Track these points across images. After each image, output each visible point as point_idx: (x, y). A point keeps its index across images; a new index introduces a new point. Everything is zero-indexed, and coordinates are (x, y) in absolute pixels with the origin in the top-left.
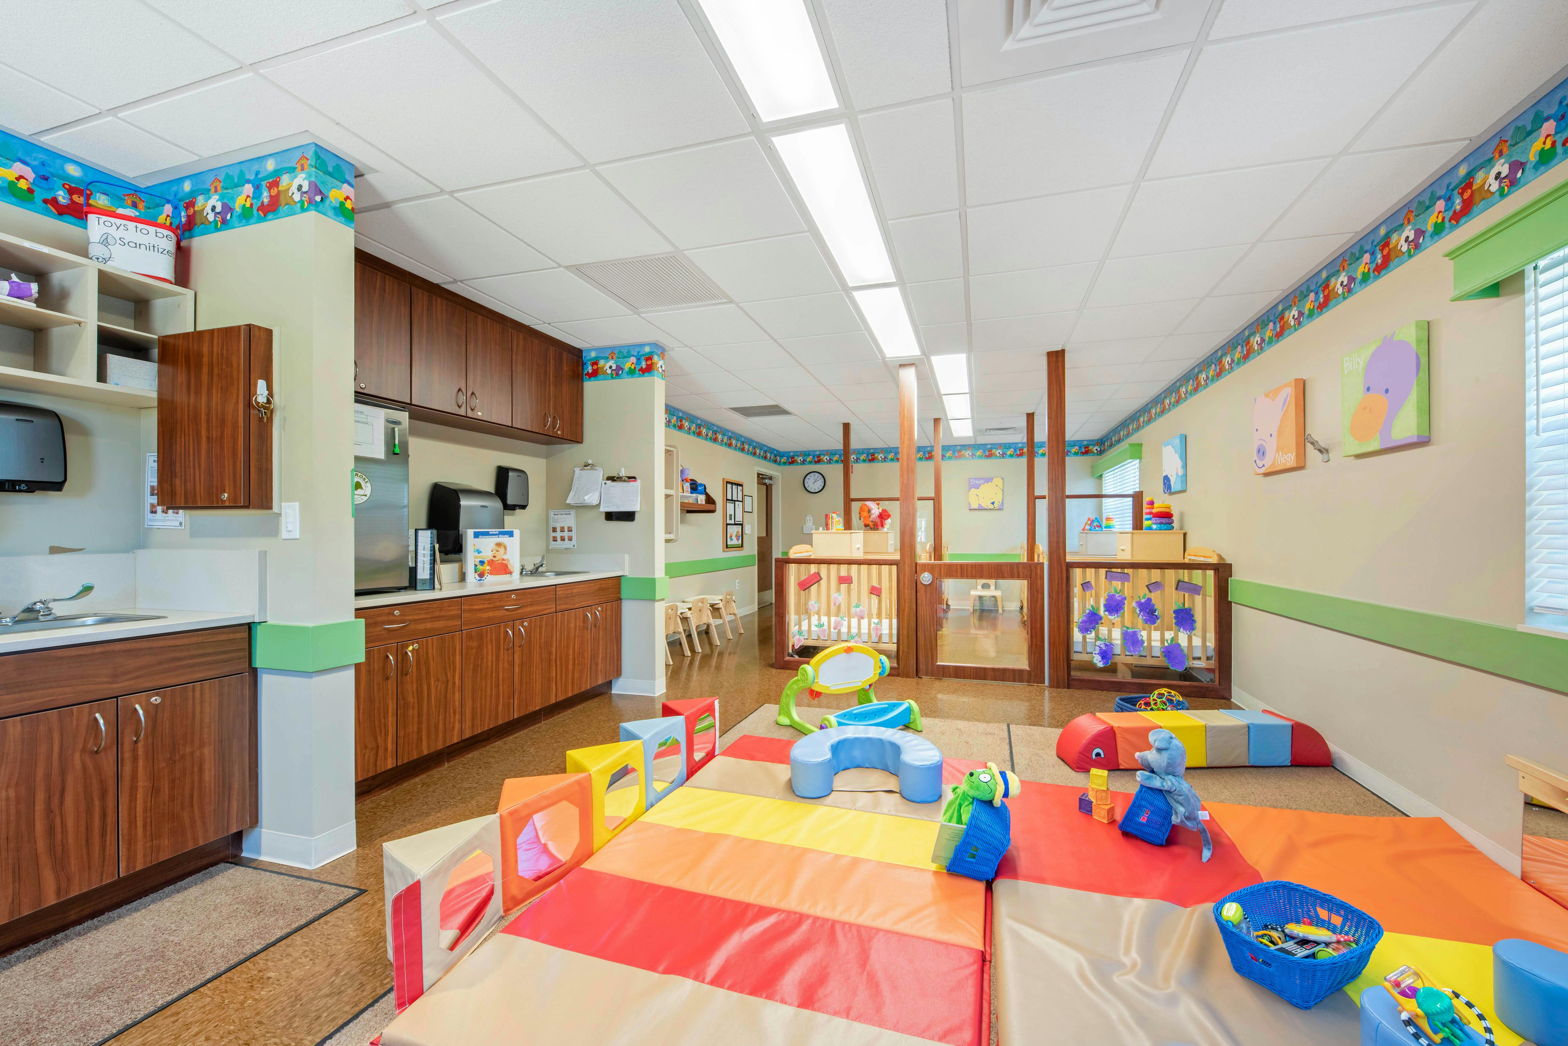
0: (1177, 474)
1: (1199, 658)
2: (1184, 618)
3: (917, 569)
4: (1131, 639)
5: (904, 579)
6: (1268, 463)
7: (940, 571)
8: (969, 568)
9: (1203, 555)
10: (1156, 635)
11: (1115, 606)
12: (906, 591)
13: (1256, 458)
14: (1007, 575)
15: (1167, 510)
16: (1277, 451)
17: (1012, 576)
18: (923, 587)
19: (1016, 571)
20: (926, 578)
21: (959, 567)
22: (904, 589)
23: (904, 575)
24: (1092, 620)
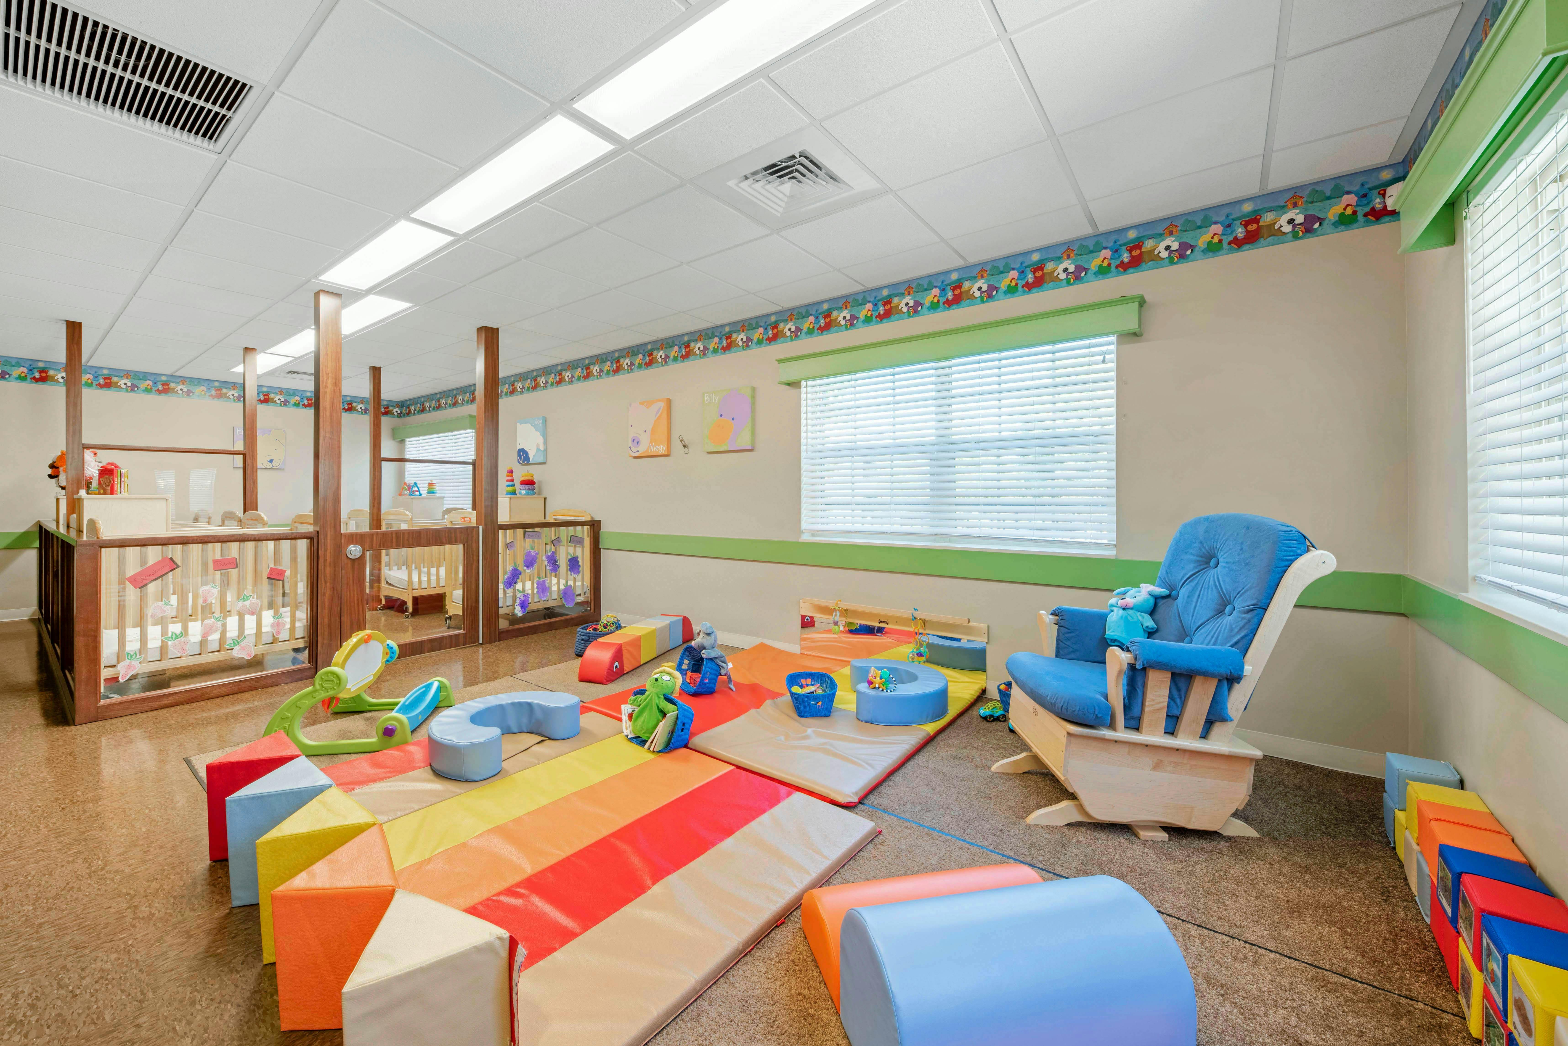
0: (538, 449)
1: (579, 595)
2: (574, 564)
3: (342, 540)
4: (543, 588)
5: (325, 555)
6: (642, 449)
7: (372, 541)
8: (406, 536)
9: (574, 514)
10: (554, 581)
11: (530, 562)
12: (328, 569)
13: (630, 445)
14: (444, 541)
15: (530, 478)
16: (651, 442)
17: (450, 542)
18: (349, 562)
19: (453, 536)
20: (354, 550)
21: (394, 536)
22: (325, 566)
23: (326, 550)
24: (515, 576)
